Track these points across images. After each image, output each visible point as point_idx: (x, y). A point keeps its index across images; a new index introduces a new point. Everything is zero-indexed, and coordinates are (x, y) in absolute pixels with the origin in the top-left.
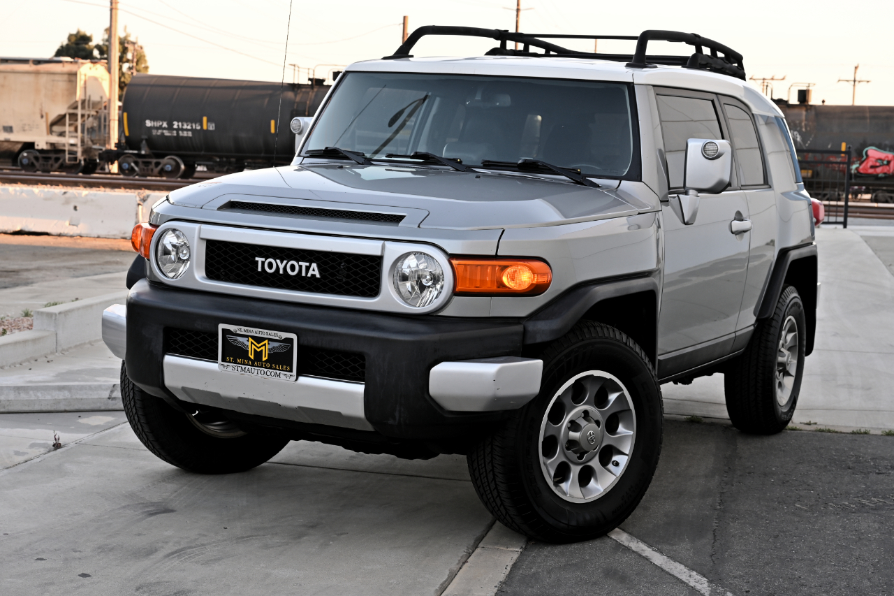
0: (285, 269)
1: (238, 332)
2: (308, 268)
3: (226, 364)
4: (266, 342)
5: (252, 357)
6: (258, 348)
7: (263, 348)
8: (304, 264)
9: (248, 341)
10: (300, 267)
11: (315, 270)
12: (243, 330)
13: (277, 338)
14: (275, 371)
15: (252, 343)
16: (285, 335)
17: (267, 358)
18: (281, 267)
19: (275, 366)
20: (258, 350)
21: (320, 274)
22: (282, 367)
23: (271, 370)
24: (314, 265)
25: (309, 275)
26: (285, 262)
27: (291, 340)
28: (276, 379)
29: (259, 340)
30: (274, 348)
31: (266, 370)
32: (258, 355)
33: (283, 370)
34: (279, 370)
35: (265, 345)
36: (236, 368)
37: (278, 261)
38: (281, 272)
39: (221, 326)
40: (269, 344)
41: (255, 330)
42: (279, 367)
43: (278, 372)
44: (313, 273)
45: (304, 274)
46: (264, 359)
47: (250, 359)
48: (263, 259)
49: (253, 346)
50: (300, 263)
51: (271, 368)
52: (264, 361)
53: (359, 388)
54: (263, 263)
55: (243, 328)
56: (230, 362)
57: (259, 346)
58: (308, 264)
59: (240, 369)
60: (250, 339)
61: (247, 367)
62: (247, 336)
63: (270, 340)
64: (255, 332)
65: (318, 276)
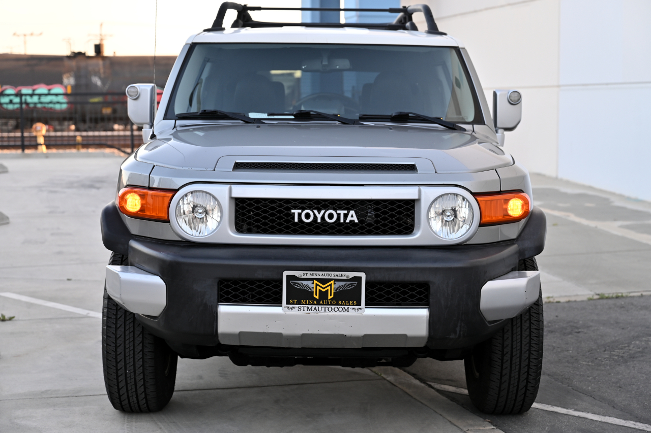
0: (323, 218)
1: (303, 277)
2: (346, 216)
3: (291, 306)
4: (332, 282)
5: (317, 297)
6: (324, 288)
7: (329, 288)
8: (342, 212)
9: (313, 283)
10: (339, 215)
11: (353, 216)
12: (309, 275)
13: (345, 278)
14: (343, 307)
15: (317, 285)
16: (352, 275)
17: (332, 296)
18: (319, 216)
19: (342, 302)
20: (324, 290)
21: (358, 219)
22: (349, 302)
23: (338, 307)
24: (352, 212)
25: (348, 221)
26: (323, 212)
27: (360, 278)
28: (346, 313)
29: (324, 281)
30: (340, 287)
31: (333, 307)
32: (323, 295)
33: (349, 305)
34: (346, 305)
35: (331, 285)
36: (302, 309)
37: (316, 212)
38: (319, 220)
39: (286, 274)
40: (334, 284)
41: (321, 273)
42: (346, 303)
43: (346, 307)
44: (352, 219)
45: (342, 221)
46: (330, 297)
47: (316, 299)
48: (300, 211)
49: (318, 287)
50: (338, 212)
51: (337, 304)
52: (330, 300)
53: (423, 312)
54: (300, 215)
55: (309, 272)
56: (293, 304)
57: (324, 286)
58: (346, 212)
59: (306, 309)
60: (315, 282)
61: (314, 306)
62: (312, 280)
63: (335, 280)
64: (321, 275)
65: (356, 221)
